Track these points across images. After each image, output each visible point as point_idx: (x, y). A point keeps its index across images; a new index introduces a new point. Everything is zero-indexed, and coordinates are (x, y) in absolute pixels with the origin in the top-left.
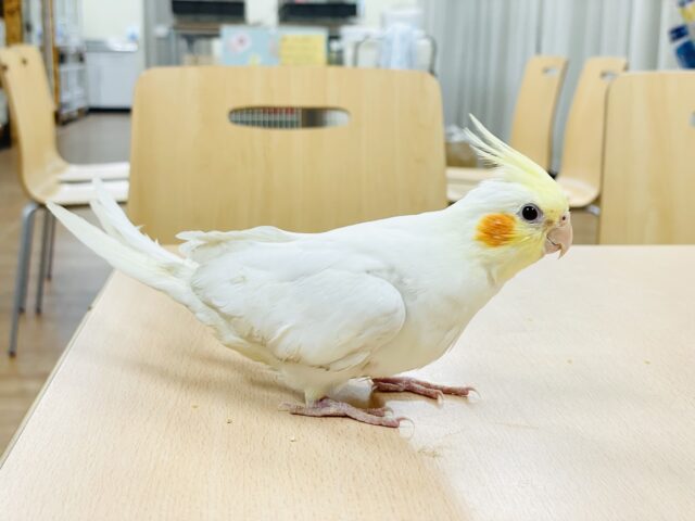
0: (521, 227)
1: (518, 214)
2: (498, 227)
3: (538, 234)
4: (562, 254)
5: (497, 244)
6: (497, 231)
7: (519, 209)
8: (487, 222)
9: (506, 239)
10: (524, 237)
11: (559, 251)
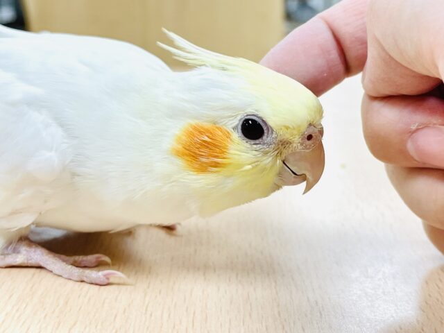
0: (240, 150)
1: (234, 128)
2: (205, 144)
3: (268, 160)
4: (308, 188)
5: (203, 169)
6: (204, 151)
7: (237, 122)
8: (190, 134)
9: (216, 165)
10: (241, 166)
11: (305, 183)
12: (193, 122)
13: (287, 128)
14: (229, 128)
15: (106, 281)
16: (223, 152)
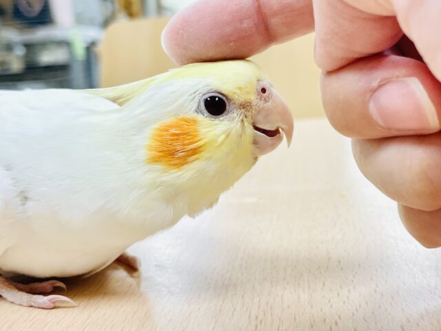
12: (157, 125)
13: (240, 89)
14: (191, 114)
15: (52, 305)
16: (195, 136)
